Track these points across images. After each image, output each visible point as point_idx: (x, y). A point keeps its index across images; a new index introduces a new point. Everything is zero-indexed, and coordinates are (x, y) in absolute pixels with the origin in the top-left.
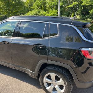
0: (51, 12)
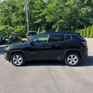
0: (20, 28)
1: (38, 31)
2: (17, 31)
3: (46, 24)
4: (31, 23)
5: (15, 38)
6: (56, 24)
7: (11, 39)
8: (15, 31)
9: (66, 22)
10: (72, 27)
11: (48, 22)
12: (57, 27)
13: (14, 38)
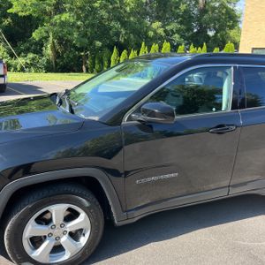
6: (47, 26)
9: (79, 23)
11: (16, 15)
12: (49, 37)
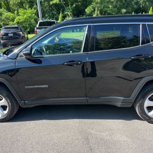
1: (60, 19)
2: (19, 19)
3: (74, 5)
4: (46, 4)
5: (12, 35)
6: (93, 4)
7: (4, 37)
8: (15, 20)
10: (124, 11)
12: (95, 10)
13: (10, 35)
